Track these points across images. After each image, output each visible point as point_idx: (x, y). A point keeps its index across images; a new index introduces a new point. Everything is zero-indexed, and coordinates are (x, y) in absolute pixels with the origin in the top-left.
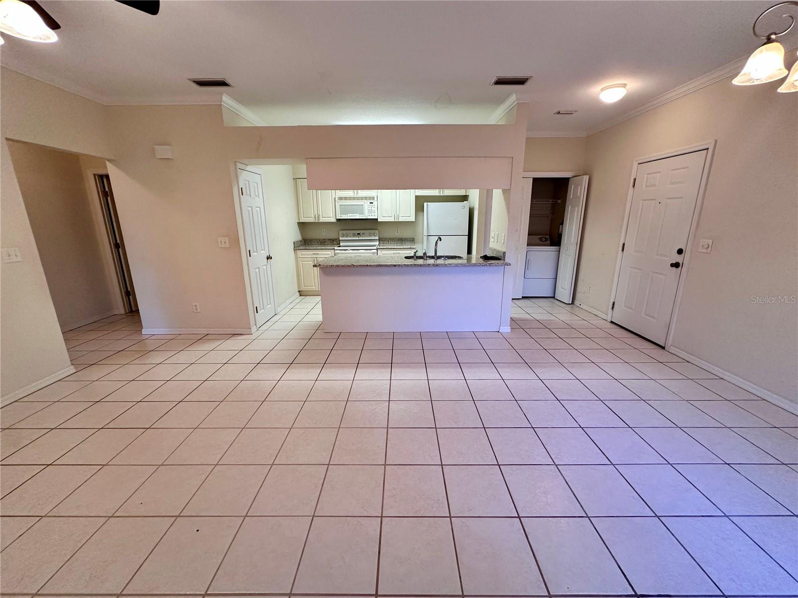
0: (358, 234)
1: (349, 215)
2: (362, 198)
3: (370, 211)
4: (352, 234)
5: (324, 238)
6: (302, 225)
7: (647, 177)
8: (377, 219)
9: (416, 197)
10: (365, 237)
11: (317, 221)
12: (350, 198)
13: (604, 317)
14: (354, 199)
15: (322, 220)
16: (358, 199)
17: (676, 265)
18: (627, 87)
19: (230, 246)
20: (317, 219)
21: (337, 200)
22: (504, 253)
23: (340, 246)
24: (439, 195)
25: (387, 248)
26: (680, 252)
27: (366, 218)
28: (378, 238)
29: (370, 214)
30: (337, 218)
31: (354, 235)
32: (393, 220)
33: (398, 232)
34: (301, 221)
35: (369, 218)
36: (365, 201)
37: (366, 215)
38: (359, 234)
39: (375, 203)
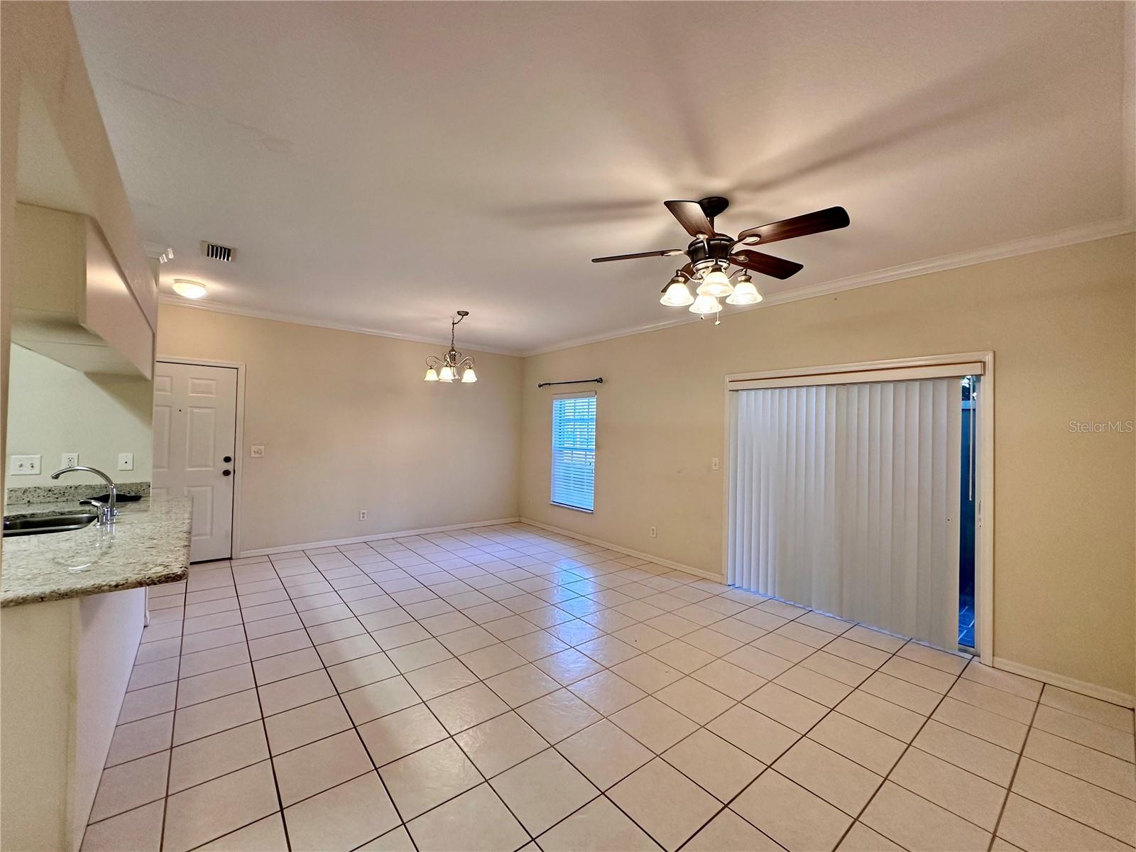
17: (225, 473)
26: (228, 460)
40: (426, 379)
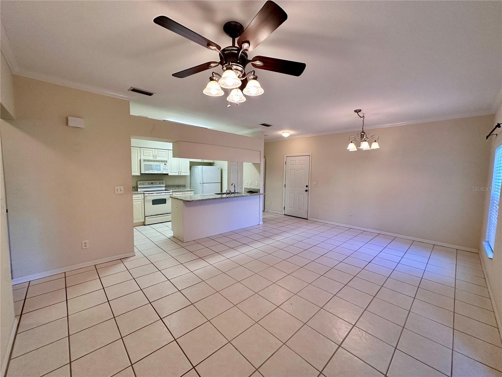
0: (151, 183)
1: (150, 171)
2: (159, 161)
3: (164, 169)
4: (147, 184)
7: (291, 162)
8: (168, 174)
9: (190, 162)
10: (156, 185)
12: (151, 161)
13: (281, 213)
16: (157, 161)
17: (306, 191)
19: (124, 192)
21: (142, 161)
22: (259, 190)
24: (201, 162)
25: (179, 191)
26: (307, 186)
27: (162, 173)
28: (165, 185)
29: (164, 171)
30: (142, 173)
31: (149, 184)
32: (178, 175)
33: (176, 182)
35: (164, 173)
36: (162, 163)
37: (162, 171)
38: (153, 183)
39: (167, 164)
40: (347, 149)
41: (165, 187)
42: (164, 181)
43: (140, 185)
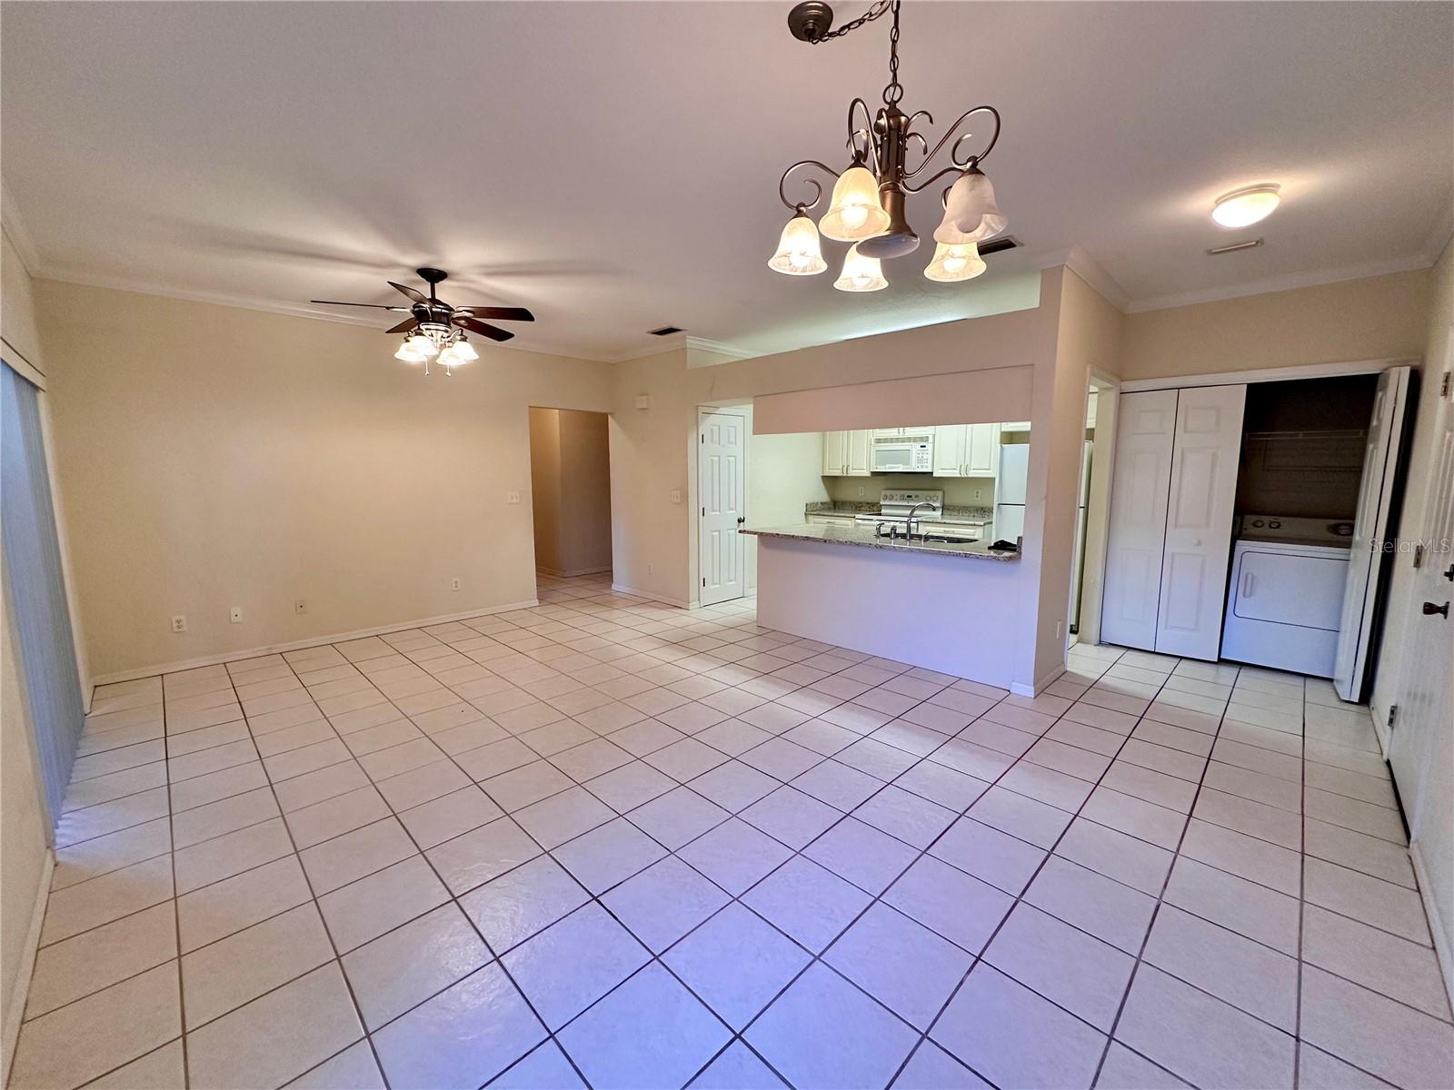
0: (908, 497)
1: (889, 466)
2: (909, 439)
3: (920, 460)
4: (898, 497)
5: (861, 500)
6: (831, 481)
8: (932, 473)
11: (845, 475)
12: (892, 440)
14: (897, 440)
15: (852, 473)
16: (903, 440)
18: (1281, 191)
20: (845, 472)
21: (873, 443)
23: (880, 515)
27: (912, 471)
28: (940, 505)
29: (920, 465)
30: (873, 470)
31: (902, 498)
33: (977, 497)
34: (825, 474)
35: (920, 471)
36: (914, 444)
37: (915, 465)
38: (911, 497)
39: (929, 446)
41: (944, 508)
42: (940, 494)
43: (884, 500)
